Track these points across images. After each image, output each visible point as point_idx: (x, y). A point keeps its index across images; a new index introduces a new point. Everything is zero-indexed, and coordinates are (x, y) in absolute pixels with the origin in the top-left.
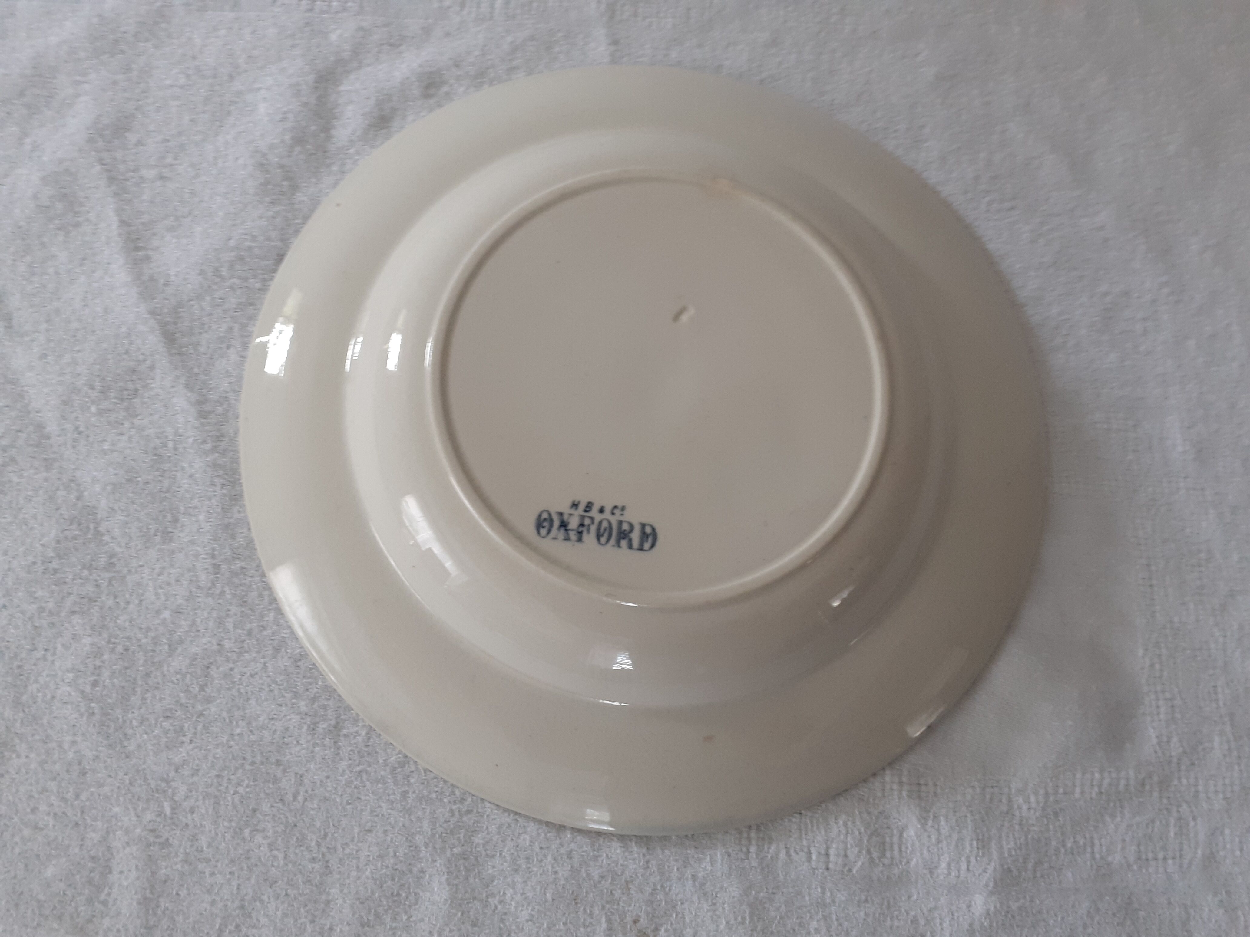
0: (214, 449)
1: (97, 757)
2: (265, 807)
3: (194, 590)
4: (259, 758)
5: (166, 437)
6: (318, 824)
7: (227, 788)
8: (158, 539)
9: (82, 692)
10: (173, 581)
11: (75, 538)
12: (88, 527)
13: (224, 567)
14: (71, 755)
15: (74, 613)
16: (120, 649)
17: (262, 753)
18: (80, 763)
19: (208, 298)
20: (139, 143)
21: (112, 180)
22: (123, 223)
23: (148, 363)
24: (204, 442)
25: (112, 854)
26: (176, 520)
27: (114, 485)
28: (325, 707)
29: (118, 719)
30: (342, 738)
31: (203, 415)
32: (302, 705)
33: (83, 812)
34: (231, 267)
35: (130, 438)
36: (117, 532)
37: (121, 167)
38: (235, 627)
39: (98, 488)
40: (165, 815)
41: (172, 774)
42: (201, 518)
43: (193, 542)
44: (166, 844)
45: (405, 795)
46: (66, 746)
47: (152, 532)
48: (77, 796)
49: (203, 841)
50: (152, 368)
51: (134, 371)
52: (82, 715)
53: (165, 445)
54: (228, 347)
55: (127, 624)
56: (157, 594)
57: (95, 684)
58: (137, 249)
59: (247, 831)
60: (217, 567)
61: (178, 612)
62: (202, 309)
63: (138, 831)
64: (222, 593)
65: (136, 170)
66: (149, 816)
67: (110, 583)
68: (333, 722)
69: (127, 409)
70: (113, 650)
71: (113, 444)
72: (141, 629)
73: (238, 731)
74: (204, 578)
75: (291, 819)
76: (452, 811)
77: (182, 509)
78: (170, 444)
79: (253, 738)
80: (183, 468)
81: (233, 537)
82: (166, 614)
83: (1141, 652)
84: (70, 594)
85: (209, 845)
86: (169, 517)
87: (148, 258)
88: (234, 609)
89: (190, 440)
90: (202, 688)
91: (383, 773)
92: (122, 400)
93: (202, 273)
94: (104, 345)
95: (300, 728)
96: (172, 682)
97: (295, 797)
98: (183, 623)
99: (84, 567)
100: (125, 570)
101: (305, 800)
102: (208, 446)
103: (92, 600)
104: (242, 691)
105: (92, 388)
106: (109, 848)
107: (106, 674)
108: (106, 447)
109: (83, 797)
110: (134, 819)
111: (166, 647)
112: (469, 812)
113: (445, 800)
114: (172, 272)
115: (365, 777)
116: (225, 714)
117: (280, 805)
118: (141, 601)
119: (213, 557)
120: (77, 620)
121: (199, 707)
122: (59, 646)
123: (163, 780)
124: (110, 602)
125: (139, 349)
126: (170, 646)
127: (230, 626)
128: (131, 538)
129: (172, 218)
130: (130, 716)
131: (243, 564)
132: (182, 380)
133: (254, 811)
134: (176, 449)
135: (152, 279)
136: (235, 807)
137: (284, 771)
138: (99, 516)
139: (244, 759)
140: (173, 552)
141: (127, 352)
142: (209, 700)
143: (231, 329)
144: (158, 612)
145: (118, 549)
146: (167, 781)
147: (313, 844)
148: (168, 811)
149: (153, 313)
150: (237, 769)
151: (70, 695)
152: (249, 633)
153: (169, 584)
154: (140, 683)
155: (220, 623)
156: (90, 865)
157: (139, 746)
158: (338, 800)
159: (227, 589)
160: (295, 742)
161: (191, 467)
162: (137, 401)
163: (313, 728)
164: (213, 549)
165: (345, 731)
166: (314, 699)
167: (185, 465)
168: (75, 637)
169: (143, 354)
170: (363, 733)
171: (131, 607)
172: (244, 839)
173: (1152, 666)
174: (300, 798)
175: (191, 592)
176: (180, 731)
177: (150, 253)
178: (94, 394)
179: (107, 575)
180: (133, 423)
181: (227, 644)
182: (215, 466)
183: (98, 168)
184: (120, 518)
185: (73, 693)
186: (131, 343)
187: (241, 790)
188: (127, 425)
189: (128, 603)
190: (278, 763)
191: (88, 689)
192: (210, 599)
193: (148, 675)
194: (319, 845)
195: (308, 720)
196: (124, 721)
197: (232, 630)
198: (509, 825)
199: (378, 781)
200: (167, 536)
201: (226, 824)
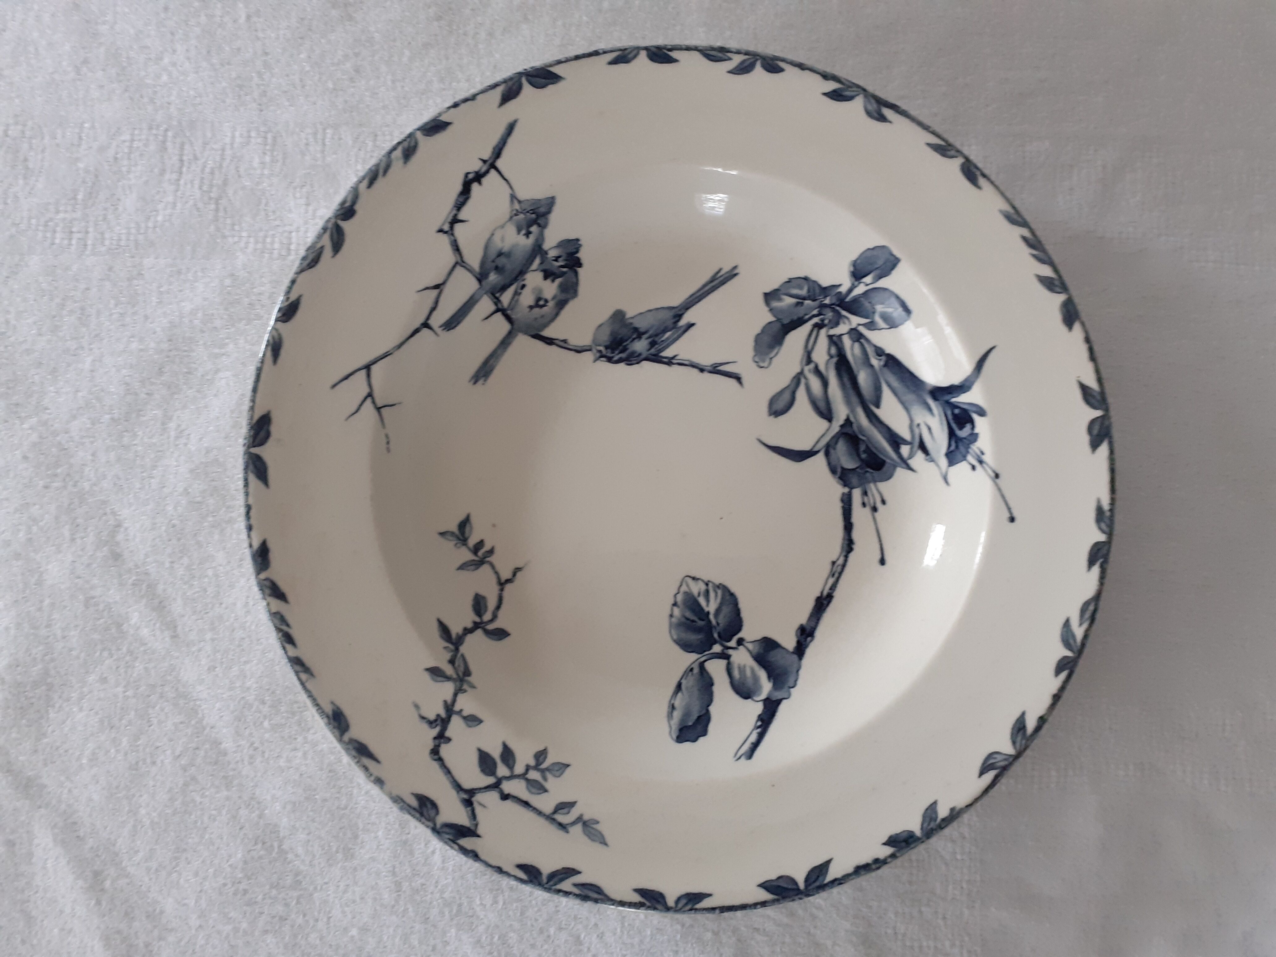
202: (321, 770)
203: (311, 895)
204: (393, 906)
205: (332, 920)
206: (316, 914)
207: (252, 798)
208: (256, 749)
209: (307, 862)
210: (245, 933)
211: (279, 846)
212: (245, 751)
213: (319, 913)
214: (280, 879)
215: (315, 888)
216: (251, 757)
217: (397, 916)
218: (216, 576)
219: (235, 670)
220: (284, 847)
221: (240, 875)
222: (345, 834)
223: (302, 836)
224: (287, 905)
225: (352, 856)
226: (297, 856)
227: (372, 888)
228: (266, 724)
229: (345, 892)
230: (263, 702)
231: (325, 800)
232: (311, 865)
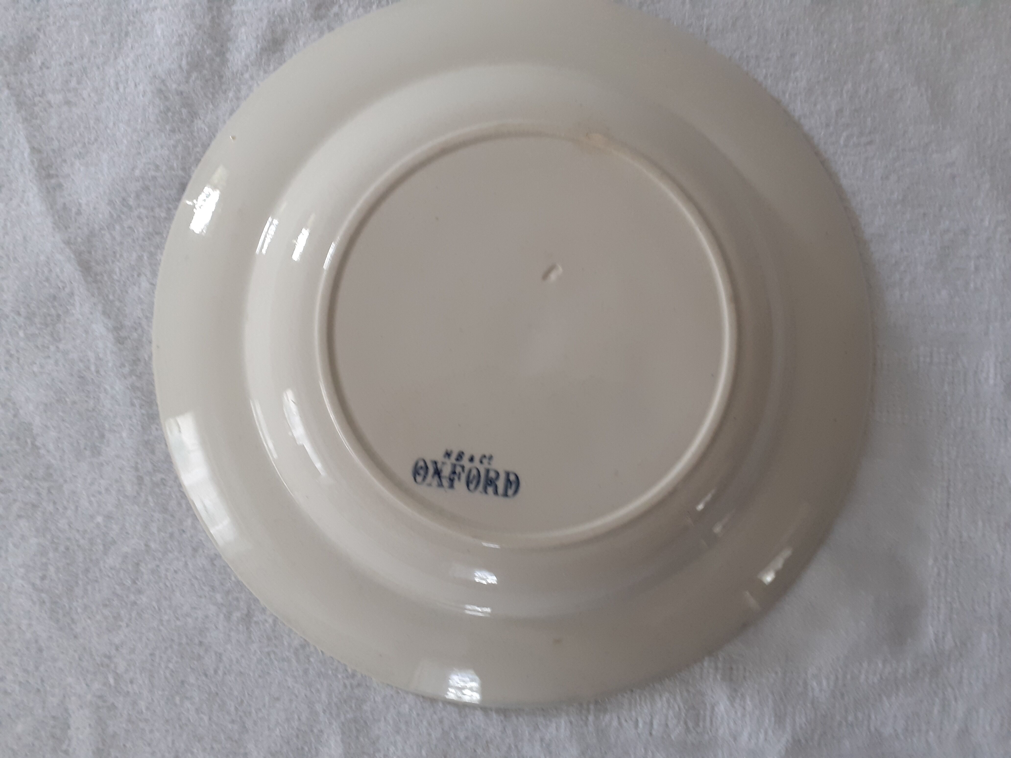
0: (132, 372)
1: (51, 637)
2: (192, 680)
3: (121, 498)
4: (184, 640)
5: (89, 360)
6: (236, 693)
7: (159, 664)
8: (88, 453)
9: (33, 585)
10: (103, 491)
11: (16, 451)
12: (26, 442)
13: (147, 479)
14: (28, 635)
15: (19, 516)
16: (62, 548)
17: (187, 637)
18: (36, 641)
19: (118, 227)
20: (44, 66)
21: (20, 105)
22: (33, 149)
23: (67, 290)
24: (123, 365)
25: (69, 714)
26: (102, 436)
27: (46, 405)
28: (237, 599)
29: (65, 606)
30: (253, 625)
31: (120, 341)
32: (219, 597)
33: (42, 681)
34: (138, 196)
35: (56, 363)
36: (51, 447)
37: (29, 92)
38: (159, 530)
39: (31, 407)
40: (110, 685)
41: (113, 652)
42: (124, 435)
43: (118, 456)
44: (113, 707)
45: (306, 671)
46: (24, 628)
47: (82, 447)
48: (37, 668)
49: (142, 705)
50: (72, 294)
51: (55, 298)
52: (34, 603)
53: (88, 368)
54: (139, 275)
55: (67, 527)
56: (90, 502)
57: (43, 578)
58: (49, 176)
59: (177, 699)
60: (140, 479)
61: (109, 517)
62: (114, 238)
63: (89, 697)
64: (147, 501)
65: (43, 94)
66: (96, 686)
67: (49, 492)
68: (245, 612)
69: (52, 335)
70: (56, 550)
71: (42, 366)
72: (78, 531)
73: (166, 618)
74: (130, 489)
75: (213, 689)
76: (345, 686)
77: (107, 426)
78: (93, 368)
79: (178, 623)
80: (105, 390)
81: (153, 452)
82: (99, 519)
83: (931, 562)
84: (15, 500)
85: (148, 709)
86: (96, 433)
87: (60, 186)
88: (157, 515)
89: (110, 365)
90: (134, 582)
91: (287, 654)
92: (47, 325)
93: (111, 203)
94: (26, 273)
95: (218, 615)
96: (109, 577)
97: (216, 672)
98: (114, 526)
99: (26, 477)
100: (61, 481)
101: (225, 674)
102: (126, 370)
103: (34, 506)
104: (168, 584)
105: (19, 314)
106: (66, 710)
107: (52, 569)
108: (36, 369)
109: (42, 668)
110: (84, 685)
111: (101, 547)
112: (359, 685)
113: (340, 676)
114: (83, 201)
115: (272, 656)
116: (154, 604)
117: (204, 678)
118: (77, 508)
119: (137, 469)
120: (23, 523)
121: (132, 597)
122: (11, 545)
123: (106, 656)
124: (51, 508)
125: (58, 277)
126: (104, 545)
127: (155, 530)
128: (64, 451)
129: (80, 145)
130: (75, 604)
131: (163, 476)
132: (100, 307)
133: (183, 682)
134: (98, 372)
135: (65, 207)
136: (166, 678)
137: (206, 650)
138: (35, 432)
139: (172, 640)
140: (102, 465)
141: (47, 280)
142: (140, 592)
143: (140, 258)
144: (92, 517)
145: (53, 461)
146: (109, 657)
147: (232, 709)
148: (112, 681)
149: (68, 243)
150: (166, 648)
151: (23, 586)
152: (172, 536)
153: (100, 493)
154: (81, 576)
155: (146, 526)
156: (52, 722)
157: (84, 629)
158: (251, 674)
159: (150, 498)
160: (214, 627)
161: (112, 388)
162: (60, 326)
163: (228, 617)
164: (137, 463)
165: (255, 619)
166: (228, 592)
167: (108, 387)
168: (23, 537)
169: (62, 281)
170: (270, 621)
171: (69, 513)
172: (175, 705)
173: (939, 574)
174: (220, 673)
175: (119, 500)
176: (117, 617)
177: (61, 180)
178: (21, 320)
179: (46, 485)
180: (57, 347)
181: (153, 545)
182: (134, 388)
183: (6, 92)
184: (53, 434)
185: (25, 585)
186: (50, 271)
187: (171, 666)
188: (52, 348)
189: (65, 508)
190: (201, 643)
191: (38, 582)
192: (136, 508)
193: (87, 570)
194: (236, 709)
195: (224, 610)
196: (70, 608)
197: (156, 532)
198: (392, 696)
199: (283, 660)
200: (96, 451)
201: (160, 693)
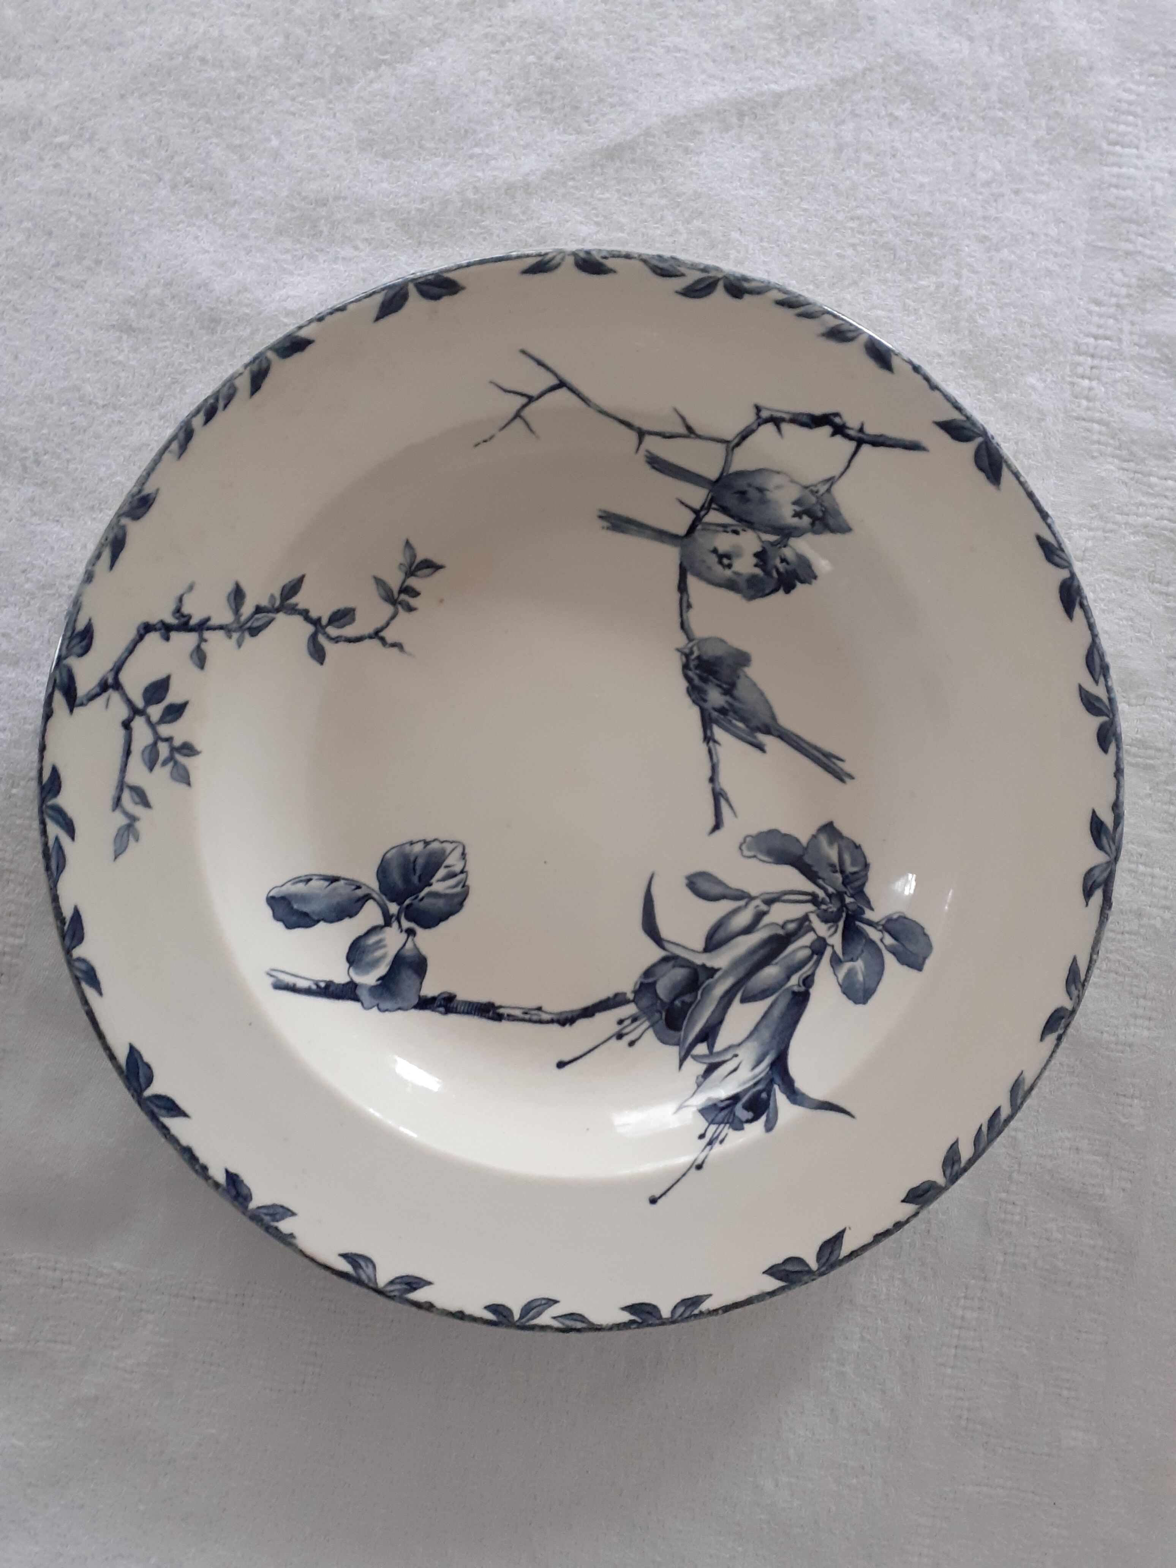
202: (470, 121)
203: (324, 96)
204: (299, 194)
205: (291, 117)
206: (301, 99)
207: (445, 34)
208: (503, 43)
209: (362, 94)
210: (289, 12)
211: (384, 61)
212: (502, 30)
213: (301, 103)
214: (346, 60)
215: (330, 102)
216: (494, 36)
217: (287, 197)
218: (717, 16)
219: (599, 27)
220: (383, 67)
221: (357, 11)
222: (390, 142)
223: (393, 90)
224: (316, 64)
225: (362, 150)
226: (371, 82)
227: (323, 170)
228: (531, 59)
229: (323, 137)
230: (557, 58)
231: (433, 122)
232: (359, 98)
